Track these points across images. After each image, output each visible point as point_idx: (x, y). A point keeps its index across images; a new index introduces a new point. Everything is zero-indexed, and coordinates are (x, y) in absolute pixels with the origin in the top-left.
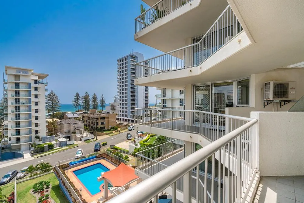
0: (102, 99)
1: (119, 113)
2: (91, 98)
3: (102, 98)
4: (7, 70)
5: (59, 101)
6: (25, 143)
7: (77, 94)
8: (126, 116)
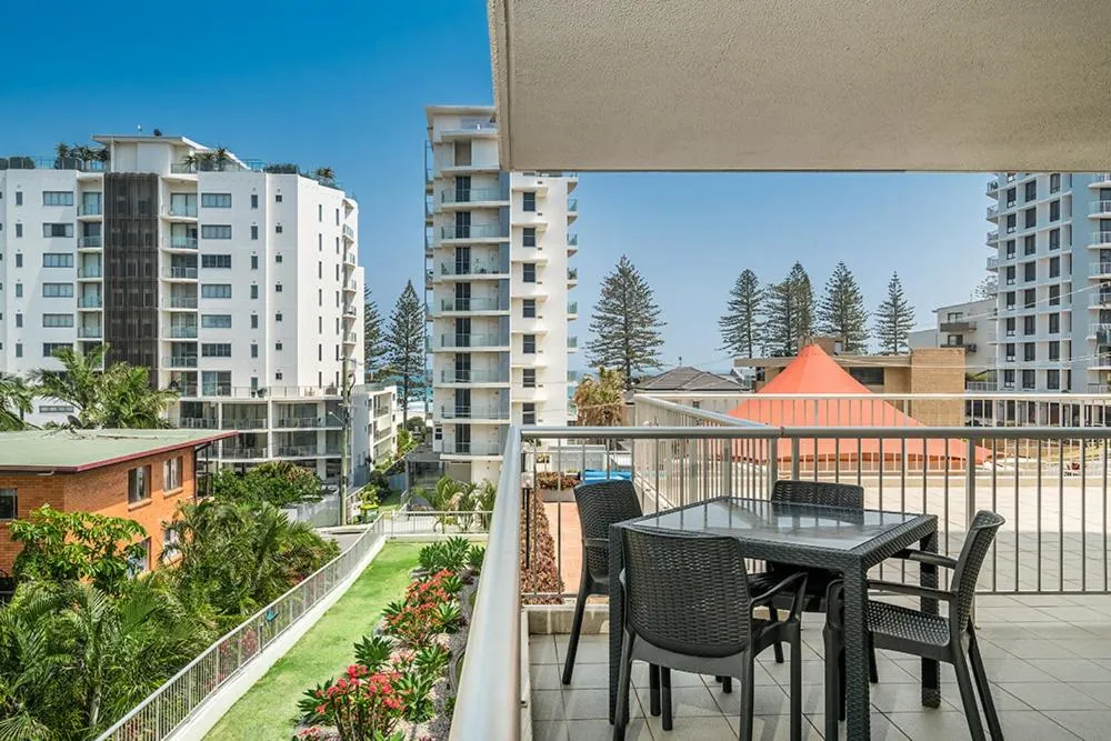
0: (894, 305)
1: (1001, 365)
2: (821, 293)
3: (895, 299)
4: (432, 128)
5: (655, 310)
6: (490, 458)
7: (748, 280)
8: (1053, 384)
